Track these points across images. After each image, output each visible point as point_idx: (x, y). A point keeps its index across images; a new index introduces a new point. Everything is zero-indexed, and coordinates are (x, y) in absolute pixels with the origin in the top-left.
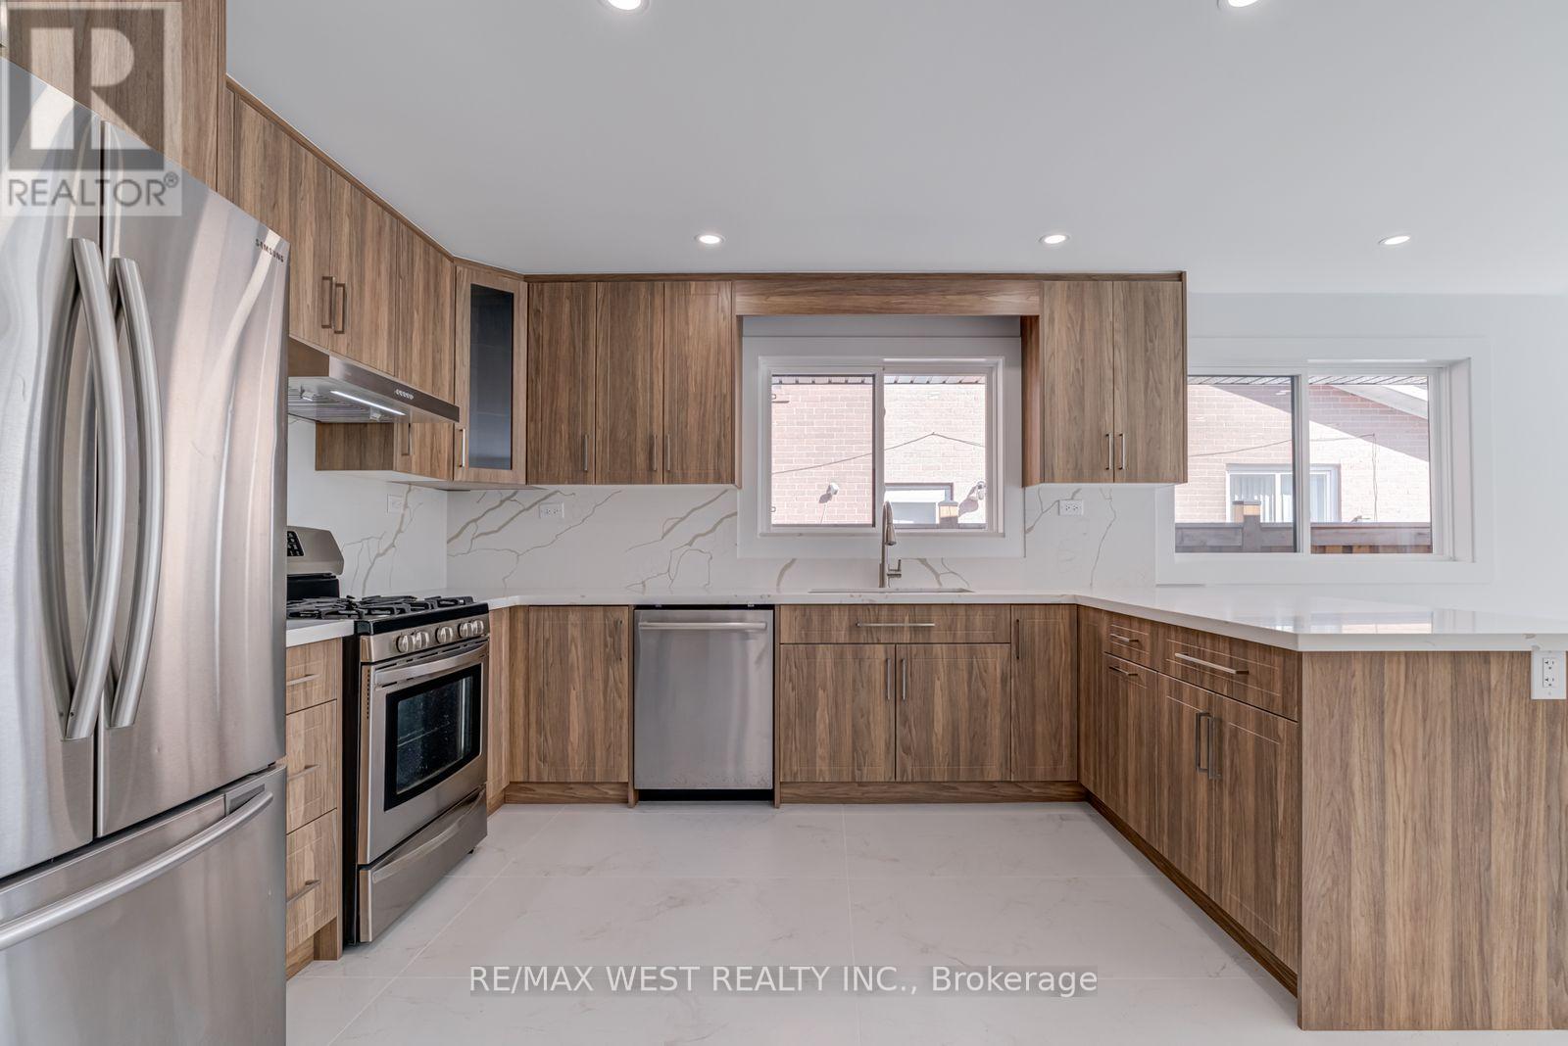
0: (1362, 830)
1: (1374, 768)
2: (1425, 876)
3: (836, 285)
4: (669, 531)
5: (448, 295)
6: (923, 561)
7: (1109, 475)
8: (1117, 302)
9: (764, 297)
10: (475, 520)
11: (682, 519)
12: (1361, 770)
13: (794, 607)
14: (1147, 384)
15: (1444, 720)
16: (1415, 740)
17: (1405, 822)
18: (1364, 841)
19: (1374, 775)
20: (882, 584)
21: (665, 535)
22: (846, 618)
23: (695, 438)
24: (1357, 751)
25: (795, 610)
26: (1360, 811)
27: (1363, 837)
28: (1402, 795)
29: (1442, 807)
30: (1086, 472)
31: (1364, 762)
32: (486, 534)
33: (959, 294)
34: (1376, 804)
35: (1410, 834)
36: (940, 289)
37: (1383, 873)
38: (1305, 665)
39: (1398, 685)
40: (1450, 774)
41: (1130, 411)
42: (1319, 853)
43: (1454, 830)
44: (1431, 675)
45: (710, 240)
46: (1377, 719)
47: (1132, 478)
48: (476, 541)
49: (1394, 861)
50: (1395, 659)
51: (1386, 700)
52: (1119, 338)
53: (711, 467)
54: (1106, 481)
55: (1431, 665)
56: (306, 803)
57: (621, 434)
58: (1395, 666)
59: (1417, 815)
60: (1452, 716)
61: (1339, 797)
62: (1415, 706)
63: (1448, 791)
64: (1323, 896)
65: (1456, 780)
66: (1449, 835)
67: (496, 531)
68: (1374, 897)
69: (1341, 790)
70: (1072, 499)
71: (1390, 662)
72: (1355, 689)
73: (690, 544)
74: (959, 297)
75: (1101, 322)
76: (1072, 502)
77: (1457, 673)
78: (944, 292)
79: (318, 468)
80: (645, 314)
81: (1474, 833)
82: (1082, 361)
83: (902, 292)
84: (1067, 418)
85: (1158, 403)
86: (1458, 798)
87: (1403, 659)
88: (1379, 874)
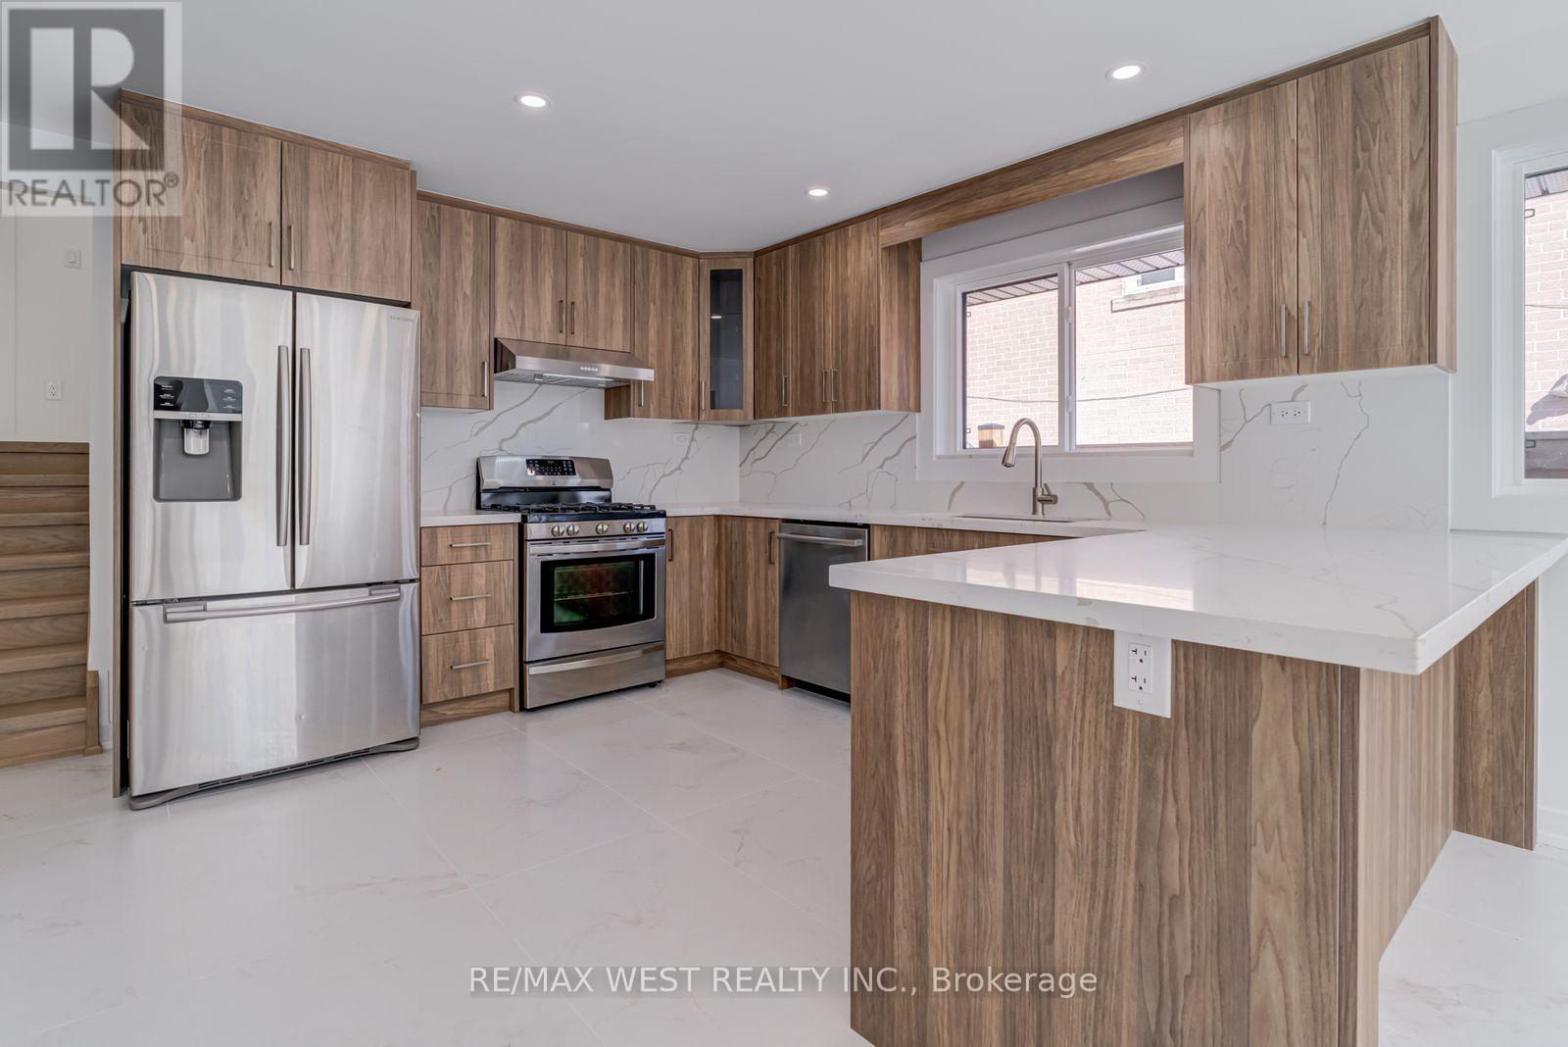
0: (905, 823)
1: (917, 746)
2: (970, 912)
3: (959, 194)
4: (866, 455)
5: (690, 286)
6: (1090, 486)
7: (1289, 365)
8: (1303, 109)
9: (899, 225)
10: (753, 449)
11: (876, 443)
12: (904, 746)
13: (884, 527)
14: (1356, 217)
15: (995, 706)
16: (961, 725)
17: (949, 829)
18: (906, 836)
19: (917, 756)
20: (1035, 511)
21: (864, 458)
22: (924, 541)
23: (852, 370)
24: (900, 720)
25: (885, 530)
26: (902, 796)
27: (906, 829)
28: (946, 790)
29: (992, 826)
30: (1252, 361)
31: (908, 738)
32: (759, 459)
33: (1081, 166)
34: (919, 794)
35: (955, 848)
36: (1061, 166)
37: (926, 884)
38: (854, 606)
39: (943, 648)
40: (1002, 785)
41: (1327, 265)
42: (865, 830)
43: (1007, 866)
44: (980, 641)
45: (818, 193)
46: (921, 686)
47: (1328, 364)
48: (755, 464)
49: (938, 875)
50: (940, 611)
51: (930, 663)
52: (1307, 161)
53: (863, 395)
54: (1284, 373)
55: (980, 627)
56: (487, 614)
57: (807, 371)
58: (939, 621)
59: (962, 826)
60: (1005, 707)
61: (883, 770)
62: (961, 679)
63: (1000, 807)
64: (869, 883)
65: (1010, 795)
66: (1000, 869)
67: (763, 458)
68: (916, 913)
69: (885, 763)
70: (1293, 400)
71: (934, 616)
72: (899, 642)
73: (881, 467)
74: (1082, 169)
75: (1277, 145)
76: (1292, 404)
77: (1011, 645)
78: (1065, 169)
79: (606, 418)
80: (820, 264)
81: (1031, 879)
82: (1247, 208)
83: (1022, 183)
84: (1223, 291)
85: (1378, 243)
86: (1011, 820)
87: (948, 612)
88: (922, 883)
